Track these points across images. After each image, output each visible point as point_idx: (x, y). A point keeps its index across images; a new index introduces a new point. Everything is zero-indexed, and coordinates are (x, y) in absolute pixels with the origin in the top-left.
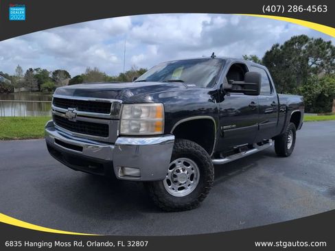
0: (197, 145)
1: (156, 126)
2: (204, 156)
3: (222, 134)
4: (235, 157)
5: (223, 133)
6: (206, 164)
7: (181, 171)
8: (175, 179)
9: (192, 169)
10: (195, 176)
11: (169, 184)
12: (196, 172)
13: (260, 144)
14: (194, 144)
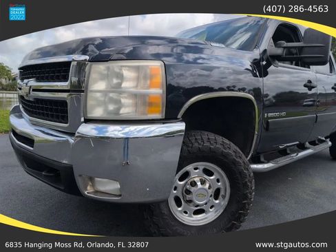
0: (227, 141)
1: (151, 104)
2: (238, 160)
3: (267, 126)
4: (283, 161)
5: (268, 123)
6: (241, 173)
7: (199, 183)
8: (188, 197)
9: (218, 181)
10: (222, 193)
11: (179, 204)
12: (224, 184)
13: (313, 143)
14: (220, 139)
